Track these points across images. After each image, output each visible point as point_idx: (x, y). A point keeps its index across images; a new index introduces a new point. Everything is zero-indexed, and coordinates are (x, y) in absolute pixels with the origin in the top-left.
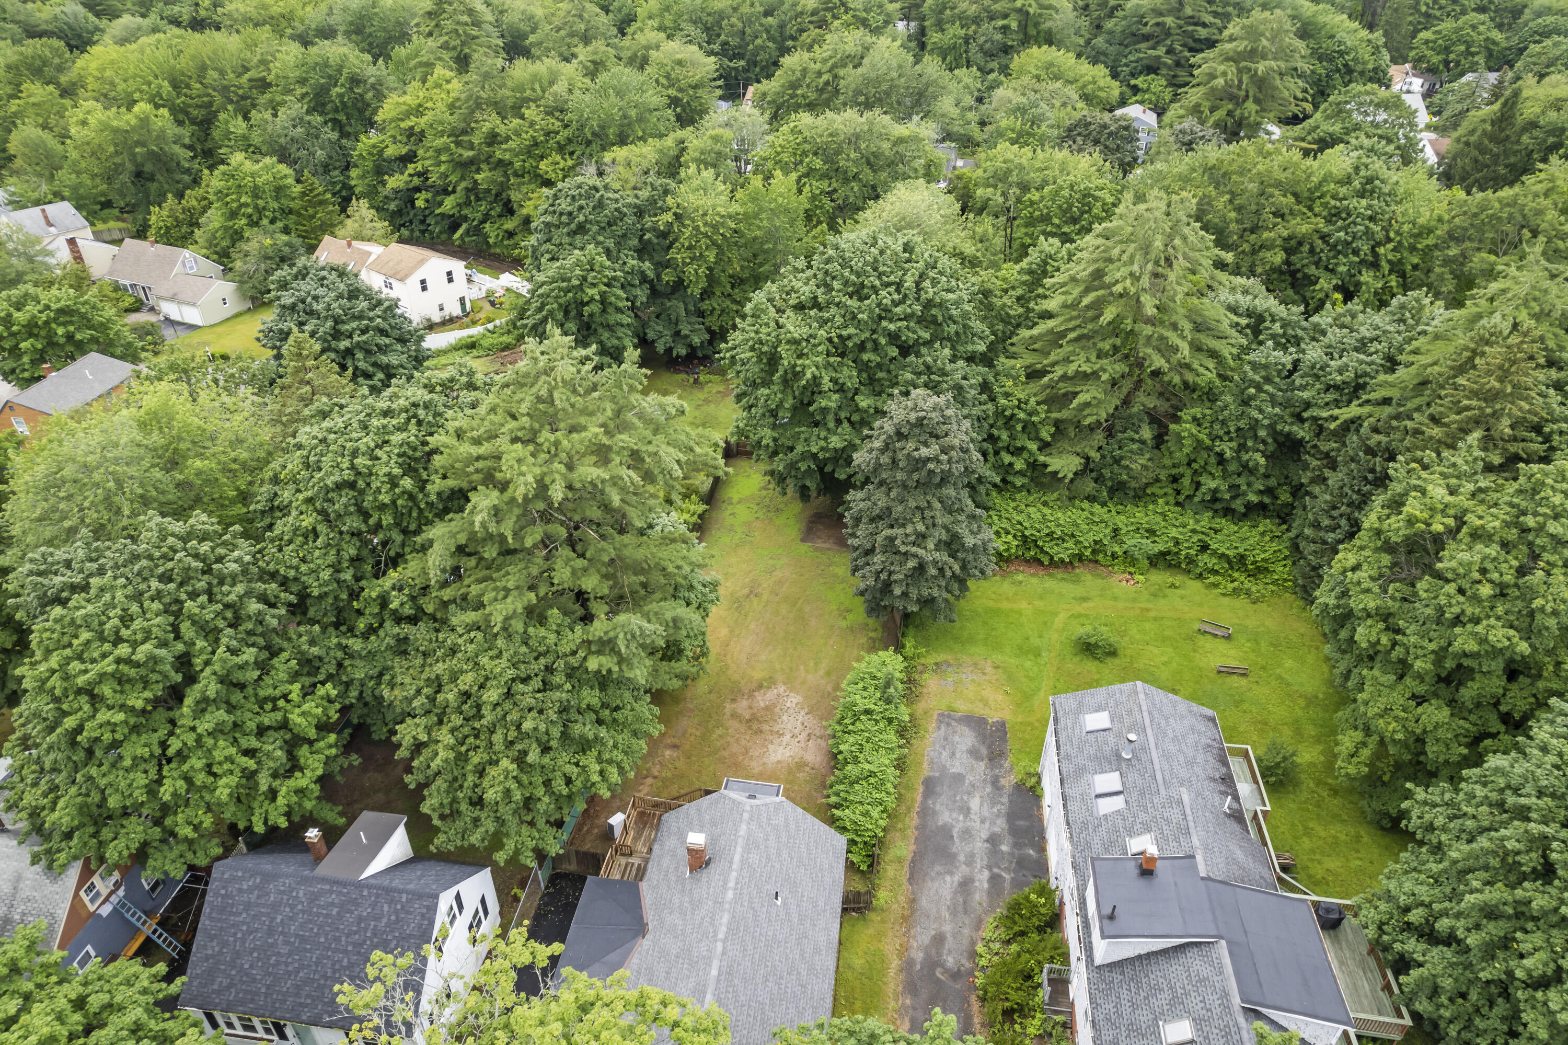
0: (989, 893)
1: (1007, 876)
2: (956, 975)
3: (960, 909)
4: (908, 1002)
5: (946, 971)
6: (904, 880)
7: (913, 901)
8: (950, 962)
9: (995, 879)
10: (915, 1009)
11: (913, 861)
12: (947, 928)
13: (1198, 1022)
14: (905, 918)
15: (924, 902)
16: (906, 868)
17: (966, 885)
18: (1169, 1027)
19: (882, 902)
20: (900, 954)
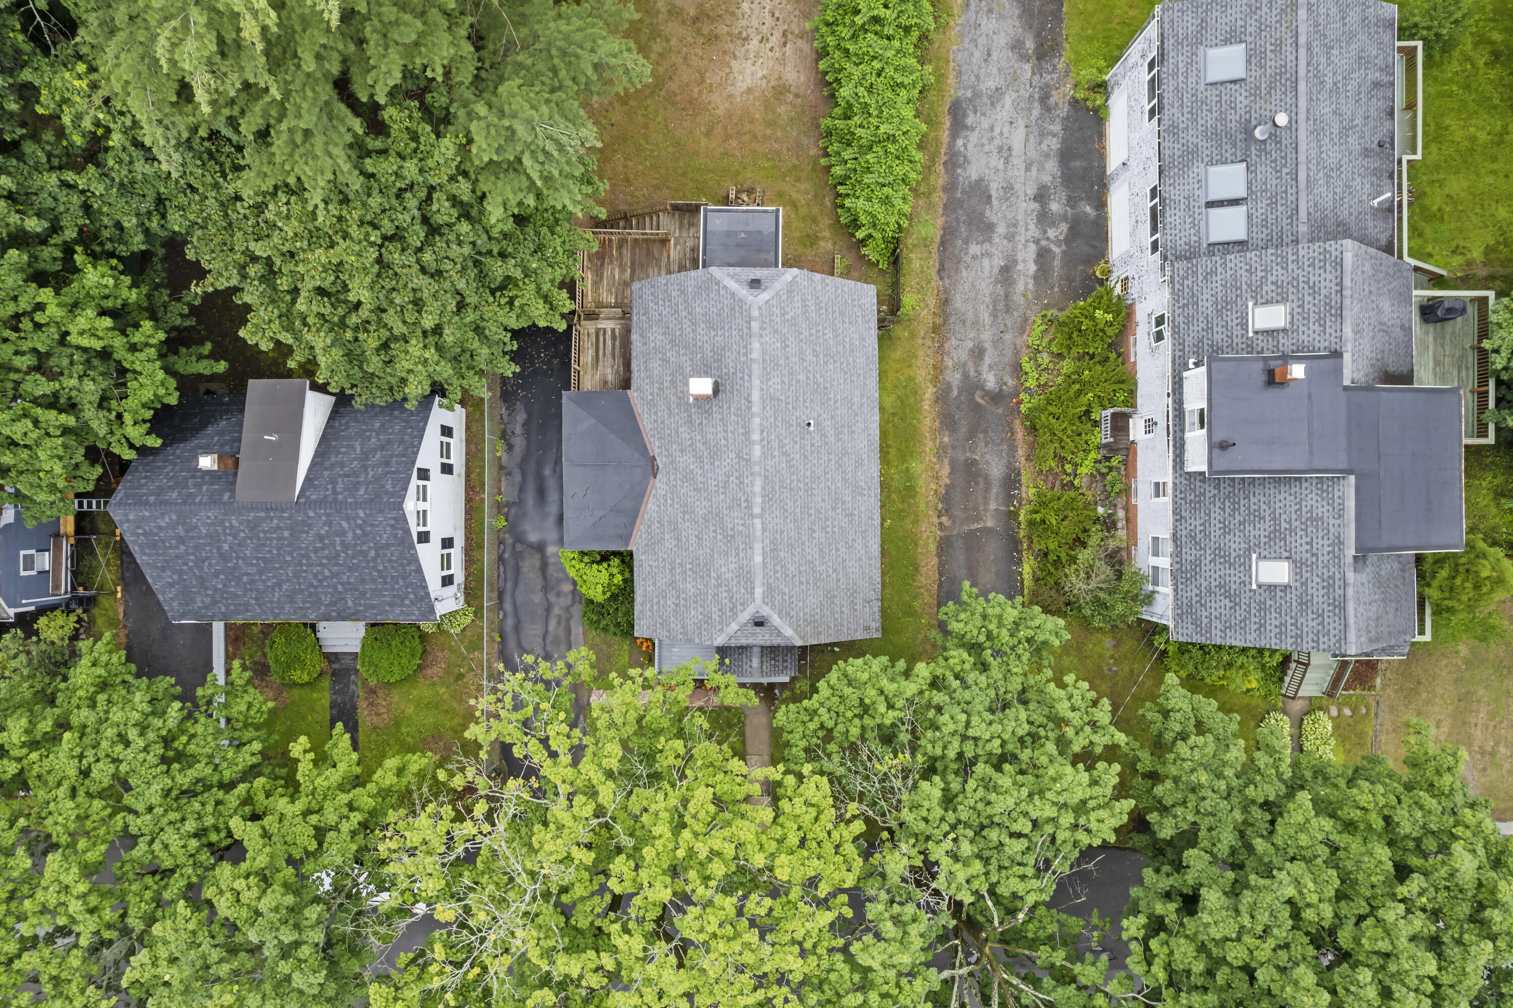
0: (1036, 278)
1: (1057, 250)
2: (996, 398)
3: (1001, 306)
4: (946, 439)
5: (987, 393)
6: (933, 272)
7: (945, 302)
8: (991, 381)
9: (1043, 255)
10: (954, 447)
11: (943, 243)
12: (987, 336)
13: (1298, 566)
14: (936, 329)
15: (958, 302)
16: (935, 256)
17: (1006, 273)
18: (1263, 564)
19: (909, 308)
20: (935, 380)
